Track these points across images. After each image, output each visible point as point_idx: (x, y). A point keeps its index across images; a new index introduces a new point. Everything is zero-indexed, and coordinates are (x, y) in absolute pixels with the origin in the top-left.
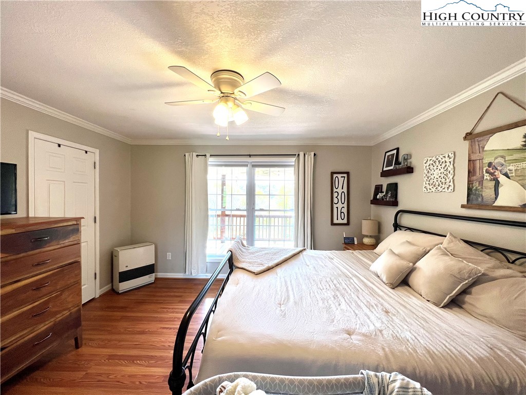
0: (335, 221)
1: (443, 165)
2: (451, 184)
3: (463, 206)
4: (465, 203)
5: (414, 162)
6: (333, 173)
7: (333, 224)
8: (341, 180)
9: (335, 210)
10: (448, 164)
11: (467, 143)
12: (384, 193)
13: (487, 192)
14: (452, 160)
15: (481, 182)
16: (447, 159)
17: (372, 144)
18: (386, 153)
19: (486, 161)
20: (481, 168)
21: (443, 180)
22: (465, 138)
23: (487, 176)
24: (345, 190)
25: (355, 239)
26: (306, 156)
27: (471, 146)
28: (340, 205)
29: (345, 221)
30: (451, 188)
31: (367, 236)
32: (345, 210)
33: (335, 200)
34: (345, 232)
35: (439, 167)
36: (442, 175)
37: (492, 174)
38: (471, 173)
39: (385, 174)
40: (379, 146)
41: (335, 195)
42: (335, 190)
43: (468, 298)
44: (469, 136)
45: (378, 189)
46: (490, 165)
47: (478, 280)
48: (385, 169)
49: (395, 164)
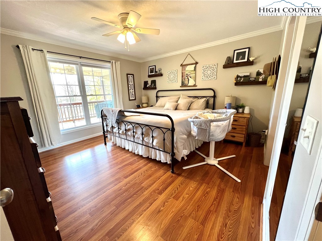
0: (131, 99)
1: (174, 74)
2: (177, 80)
3: (180, 87)
4: (181, 85)
5: (163, 72)
6: (127, 74)
7: (130, 100)
8: (131, 78)
9: (130, 93)
10: (175, 73)
11: (181, 67)
12: (150, 85)
13: (186, 82)
14: (176, 72)
15: (185, 79)
16: (175, 72)
17: (141, 61)
18: (149, 67)
19: (186, 73)
20: (185, 75)
21: (174, 79)
22: (181, 66)
23: (186, 78)
24: (133, 83)
25: (140, 105)
26: (116, 63)
27: (182, 68)
28: (131, 91)
29: (134, 98)
30: (177, 81)
31: (144, 103)
32: (133, 93)
33: (130, 89)
34: (136, 103)
35: (173, 74)
36: (174, 77)
37: (187, 77)
38: (182, 76)
39: (150, 76)
40: (145, 63)
41: (129, 85)
42: (129, 83)
43: (191, 107)
44: (182, 65)
45: (146, 83)
46: (187, 74)
47: (192, 103)
48: (150, 74)
49: (155, 72)
